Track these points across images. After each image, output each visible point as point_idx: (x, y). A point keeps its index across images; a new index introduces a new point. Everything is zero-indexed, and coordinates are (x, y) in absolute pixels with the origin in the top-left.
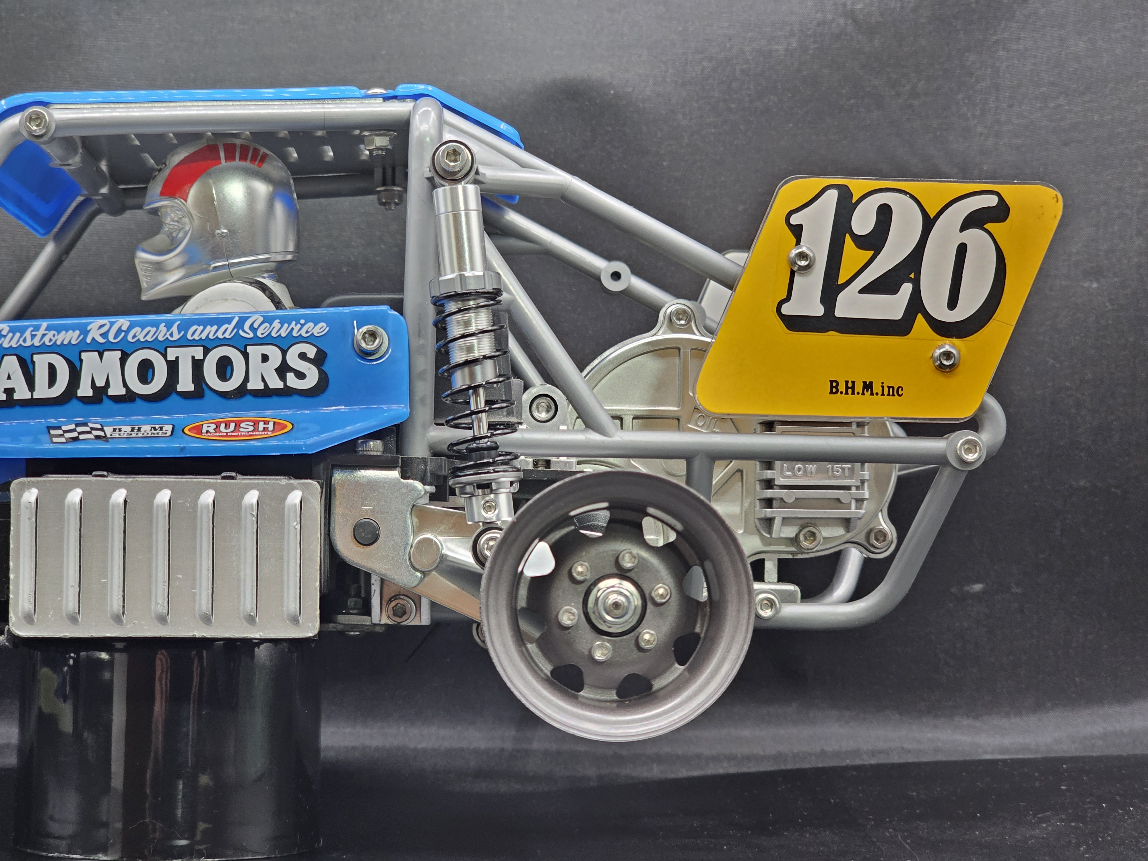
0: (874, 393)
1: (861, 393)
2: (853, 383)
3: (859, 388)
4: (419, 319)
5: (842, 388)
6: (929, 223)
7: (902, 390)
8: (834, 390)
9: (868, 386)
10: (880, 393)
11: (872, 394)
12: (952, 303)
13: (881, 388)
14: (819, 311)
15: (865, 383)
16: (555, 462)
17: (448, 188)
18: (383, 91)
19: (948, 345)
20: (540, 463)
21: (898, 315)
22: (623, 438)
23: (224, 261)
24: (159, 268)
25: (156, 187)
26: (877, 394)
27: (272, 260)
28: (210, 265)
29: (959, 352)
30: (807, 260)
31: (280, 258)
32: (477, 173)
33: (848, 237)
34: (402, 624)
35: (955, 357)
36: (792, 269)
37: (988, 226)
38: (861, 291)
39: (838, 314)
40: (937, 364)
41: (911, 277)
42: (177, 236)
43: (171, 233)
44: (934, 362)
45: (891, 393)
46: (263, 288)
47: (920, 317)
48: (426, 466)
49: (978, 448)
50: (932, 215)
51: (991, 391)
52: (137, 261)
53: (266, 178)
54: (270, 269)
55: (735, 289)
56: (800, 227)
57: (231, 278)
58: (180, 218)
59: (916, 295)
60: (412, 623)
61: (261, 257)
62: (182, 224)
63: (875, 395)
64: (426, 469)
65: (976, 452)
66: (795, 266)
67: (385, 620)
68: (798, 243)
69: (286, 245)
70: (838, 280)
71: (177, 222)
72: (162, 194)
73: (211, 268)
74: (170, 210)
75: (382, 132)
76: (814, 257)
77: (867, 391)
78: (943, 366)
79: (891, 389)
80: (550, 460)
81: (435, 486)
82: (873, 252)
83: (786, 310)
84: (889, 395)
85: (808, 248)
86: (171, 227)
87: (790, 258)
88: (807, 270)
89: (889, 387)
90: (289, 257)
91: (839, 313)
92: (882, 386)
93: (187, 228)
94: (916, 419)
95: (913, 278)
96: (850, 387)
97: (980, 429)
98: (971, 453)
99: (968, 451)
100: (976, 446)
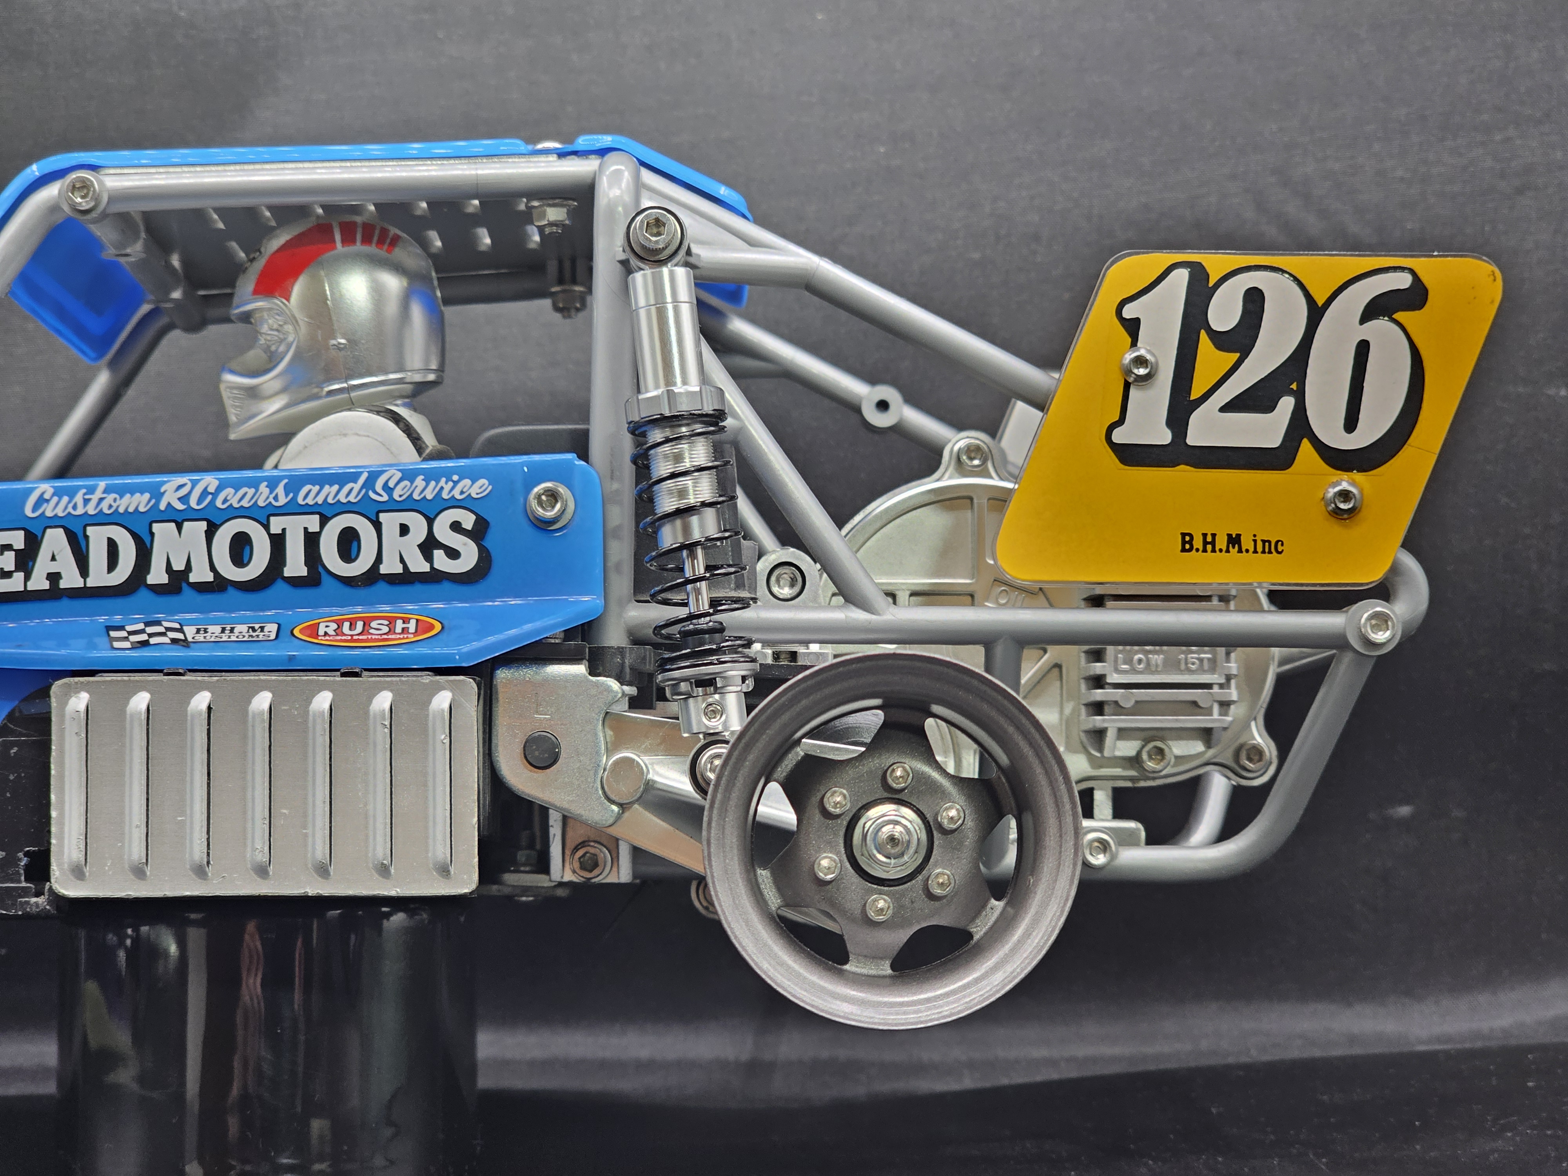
0: (1244, 550)
1: (1224, 549)
2: (1214, 535)
3: (1222, 542)
4: (612, 455)
5: (1198, 543)
6: (1316, 313)
7: (1282, 545)
8: (1187, 546)
9: (1234, 540)
10: (1252, 549)
11: (1240, 551)
12: (1351, 424)
13: (1253, 543)
14: (1164, 437)
15: (1230, 536)
16: (803, 653)
17: (648, 272)
18: (557, 145)
19: (1345, 482)
20: (783, 656)
21: (1274, 440)
22: (897, 616)
23: (342, 383)
24: (253, 393)
25: (247, 285)
26: (1247, 551)
27: (408, 380)
28: (322, 388)
29: (1361, 492)
30: (1147, 367)
31: (418, 378)
32: (689, 253)
33: (1203, 335)
34: (593, 881)
35: (1355, 498)
36: (1125, 380)
37: (1398, 316)
38: (1224, 409)
39: (1190, 441)
40: (1330, 508)
41: (1292, 389)
42: (277, 350)
43: (269, 347)
44: (1327, 505)
45: (1267, 550)
46: (396, 419)
47: (1306, 444)
48: (623, 658)
49: (1390, 623)
50: (1320, 303)
51: (1406, 545)
52: (222, 387)
53: (398, 269)
54: (404, 394)
55: (1048, 410)
56: (1137, 321)
57: (351, 405)
58: (280, 326)
59: (1300, 414)
60: (609, 880)
61: (392, 376)
62: (284, 334)
63: (1244, 553)
64: (624, 663)
65: (1388, 629)
66: (1131, 376)
67: (569, 877)
68: (1134, 344)
69: (427, 361)
70: (1190, 394)
71: (277, 330)
72: (256, 292)
73: (324, 393)
74: (268, 315)
75: (557, 201)
76: (1157, 363)
77: (1234, 547)
78: (1338, 511)
79: (1267, 544)
80: (795, 653)
81: (637, 687)
82: (1238, 355)
83: (1118, 436)
84: (1264, 552)
85: (1149, 351)
86: (269, 338)
87: (1124, 365)
88: (1147, 380)
89: (1264, 542)
90: (431, 377)
91: (1193, 439)
92: (1254, 540)
93: (291, 338)
94: (1302, 585)
95: (1295, 389)
96: (1209, 543)
97: (1392, 598)
98: (1380, 631)
99: (1376, 628)
100: (1386, 622)
